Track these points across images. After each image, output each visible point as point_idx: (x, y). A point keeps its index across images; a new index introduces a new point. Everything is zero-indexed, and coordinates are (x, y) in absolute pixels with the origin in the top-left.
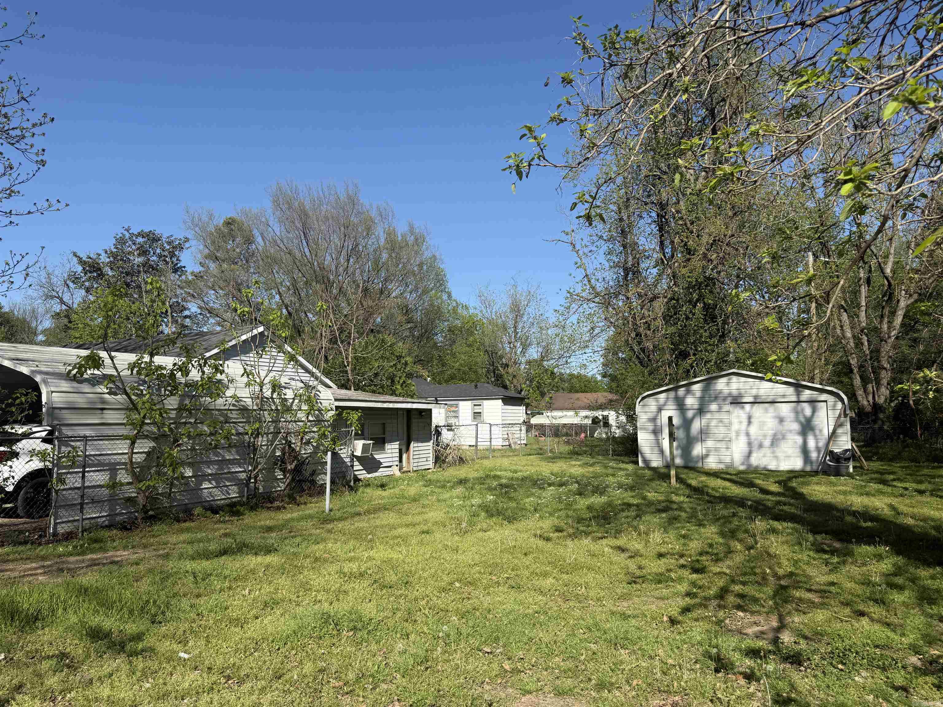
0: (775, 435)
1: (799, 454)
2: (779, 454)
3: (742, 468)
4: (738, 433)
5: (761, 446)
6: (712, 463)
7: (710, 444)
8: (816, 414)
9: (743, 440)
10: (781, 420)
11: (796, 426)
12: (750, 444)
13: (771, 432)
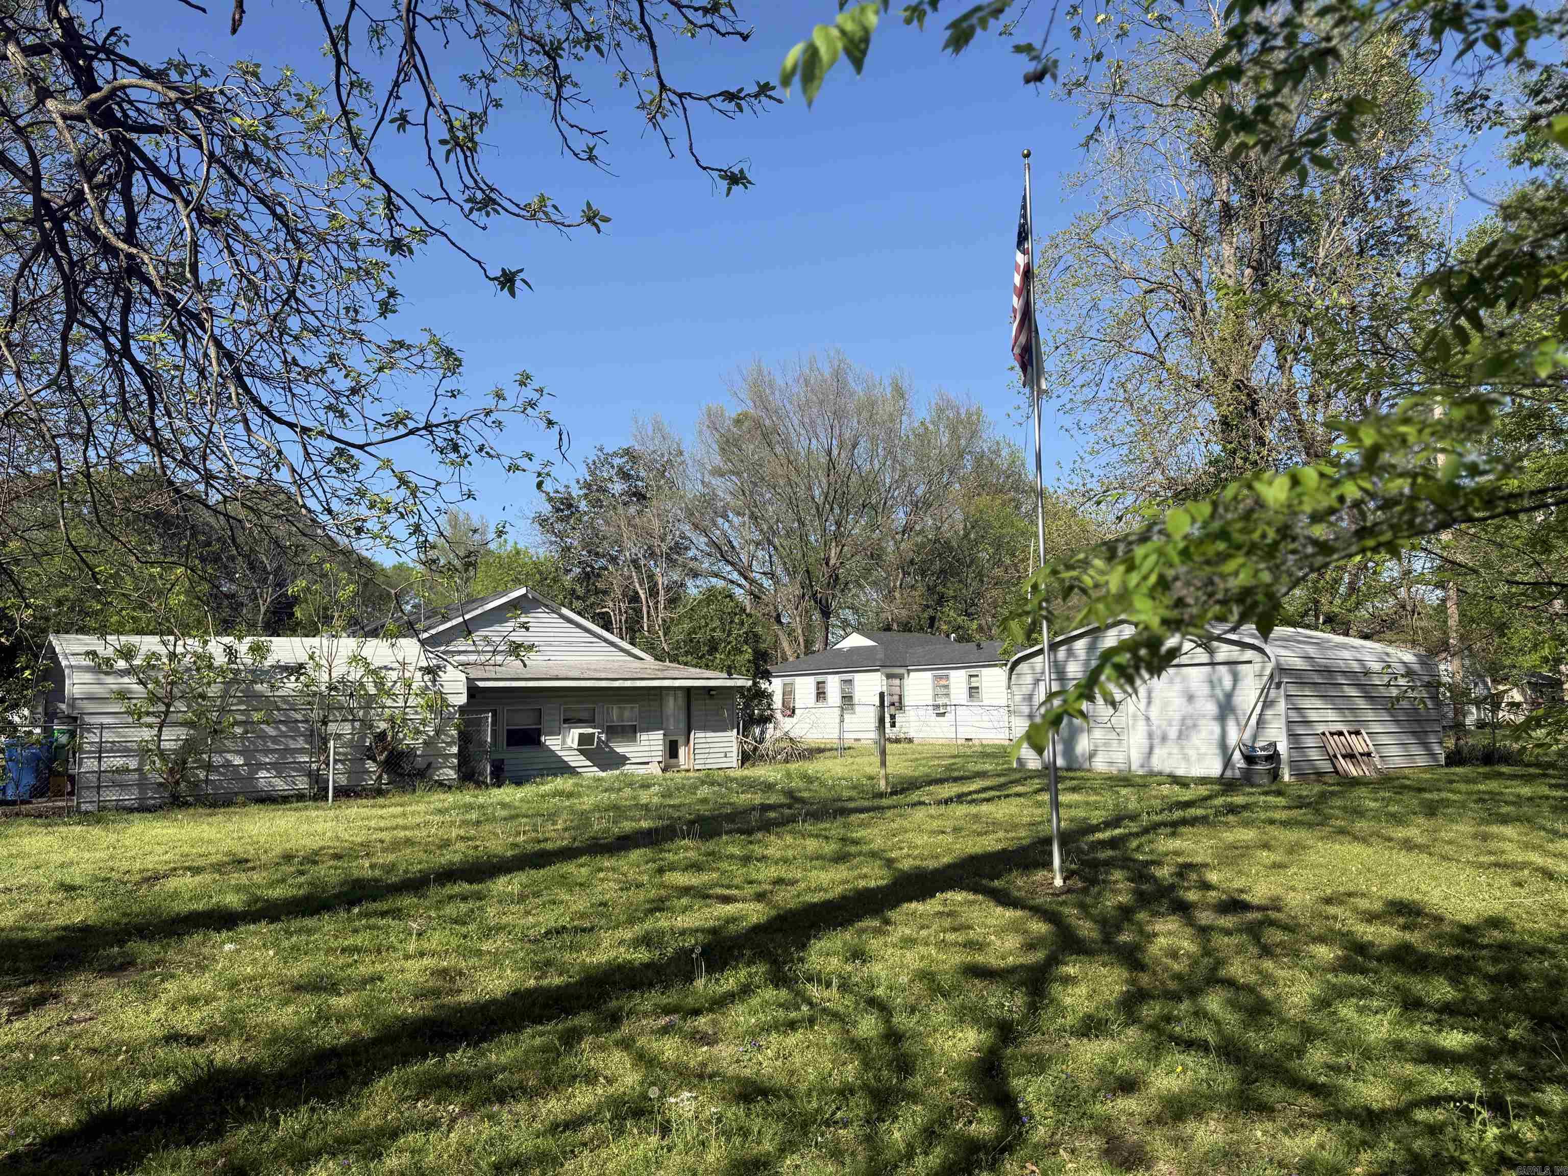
0: (1183, 719)
1: (1217, 751)
2: (1192, 753)
3: (1140, 772)
4: (1135, 717)
5: (1164, 738)
6: (1100, 765)
7: (1098, 734)
8: (1240, 685)
9: (1141, 727)
10: (1191, 698)
11: (1211, 708)
12: (1150, 736)
13: (1177, 716)
